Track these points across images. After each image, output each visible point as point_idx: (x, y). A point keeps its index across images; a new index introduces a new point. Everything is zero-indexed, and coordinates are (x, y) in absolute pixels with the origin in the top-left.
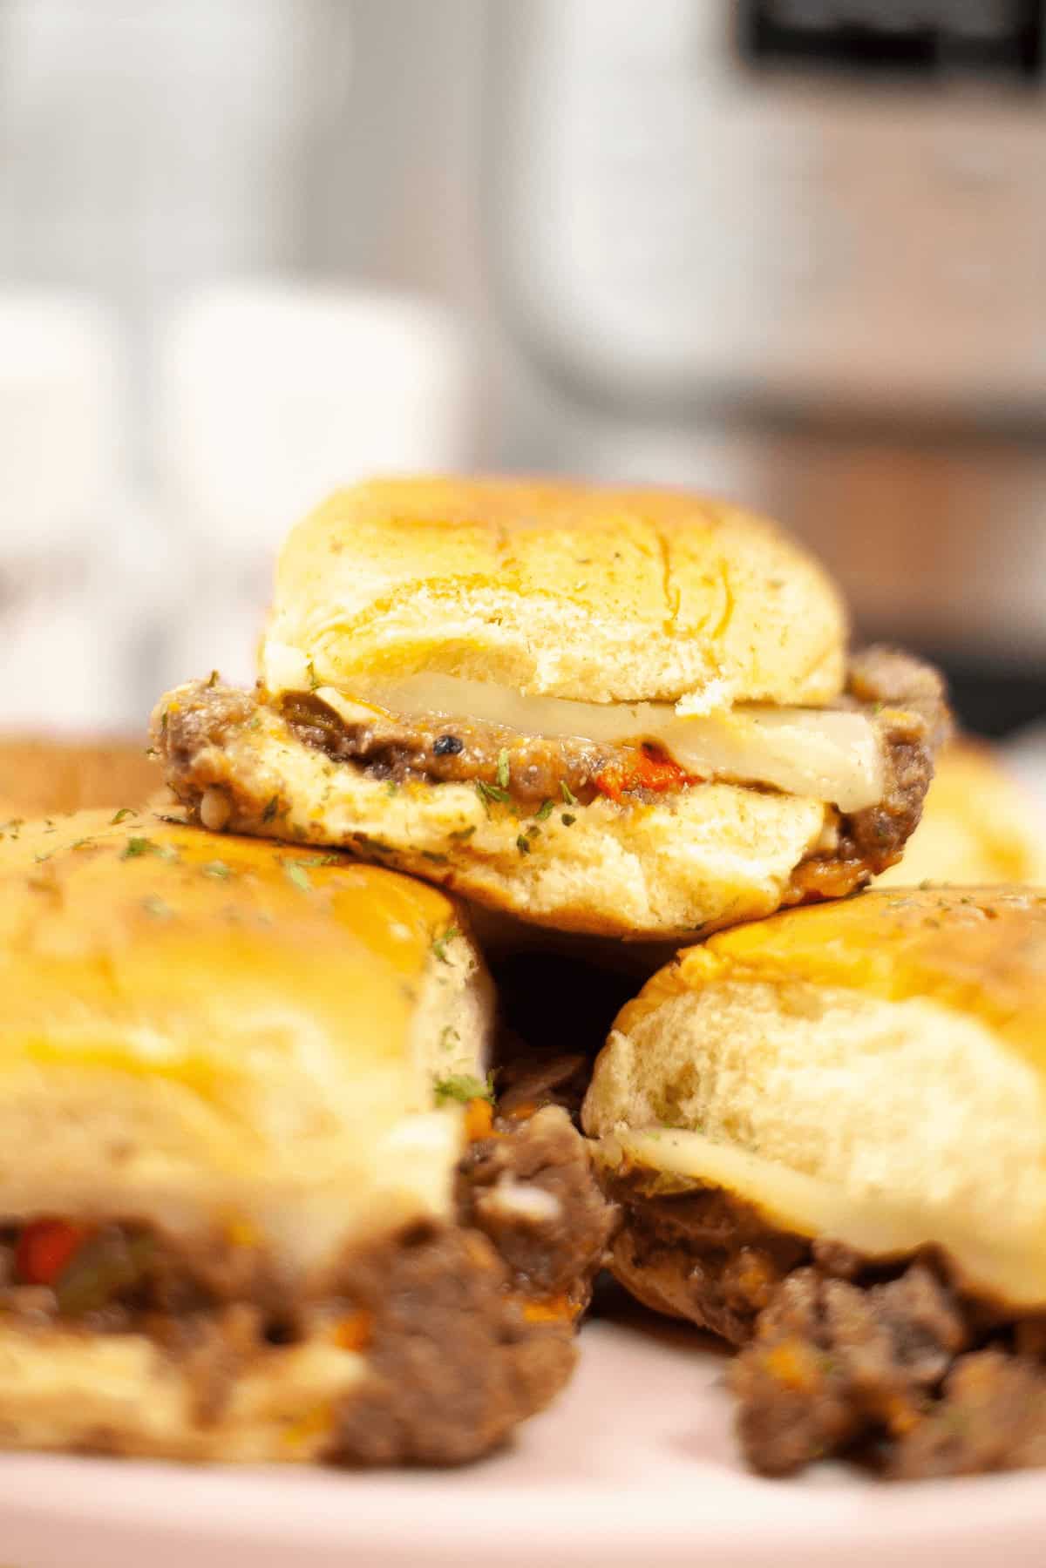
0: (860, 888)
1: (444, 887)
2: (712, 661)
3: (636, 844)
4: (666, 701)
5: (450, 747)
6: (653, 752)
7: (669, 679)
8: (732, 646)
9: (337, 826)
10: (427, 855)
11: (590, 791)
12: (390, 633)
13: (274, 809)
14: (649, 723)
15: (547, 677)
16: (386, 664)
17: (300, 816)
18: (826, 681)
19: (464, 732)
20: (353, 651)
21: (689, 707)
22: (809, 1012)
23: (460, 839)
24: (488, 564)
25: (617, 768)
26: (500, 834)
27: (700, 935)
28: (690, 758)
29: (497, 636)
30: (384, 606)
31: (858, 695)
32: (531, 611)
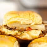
0: (44, 36)
1: (16, 37)
2: (33, 21)
3: (28, 34)
4: (30, 24)
5: (16, 28)
6: (29, 28)
7: (30, 23)
8: (34, 20)
9: (8, 34)
10: (14, 35)
11: (25, 30)
12: (11, 21)
13: (4, 33)
14: (29, 26)
15: (22, 23)
16: (11, 23)
17: (6, 33)
18: (41, 22)
19: (16, 27)
20: (9, 22)
21: (31, 24)
22: (40, 44)
23: (17, 34)
24: (17, 16)
25: (27, 29)
26: (19, 34)
27: (33, 40)
28: (32, 28)
29: (18, 20)
30: (11, 19)
31: (43, 23)
32: (20, 19)
